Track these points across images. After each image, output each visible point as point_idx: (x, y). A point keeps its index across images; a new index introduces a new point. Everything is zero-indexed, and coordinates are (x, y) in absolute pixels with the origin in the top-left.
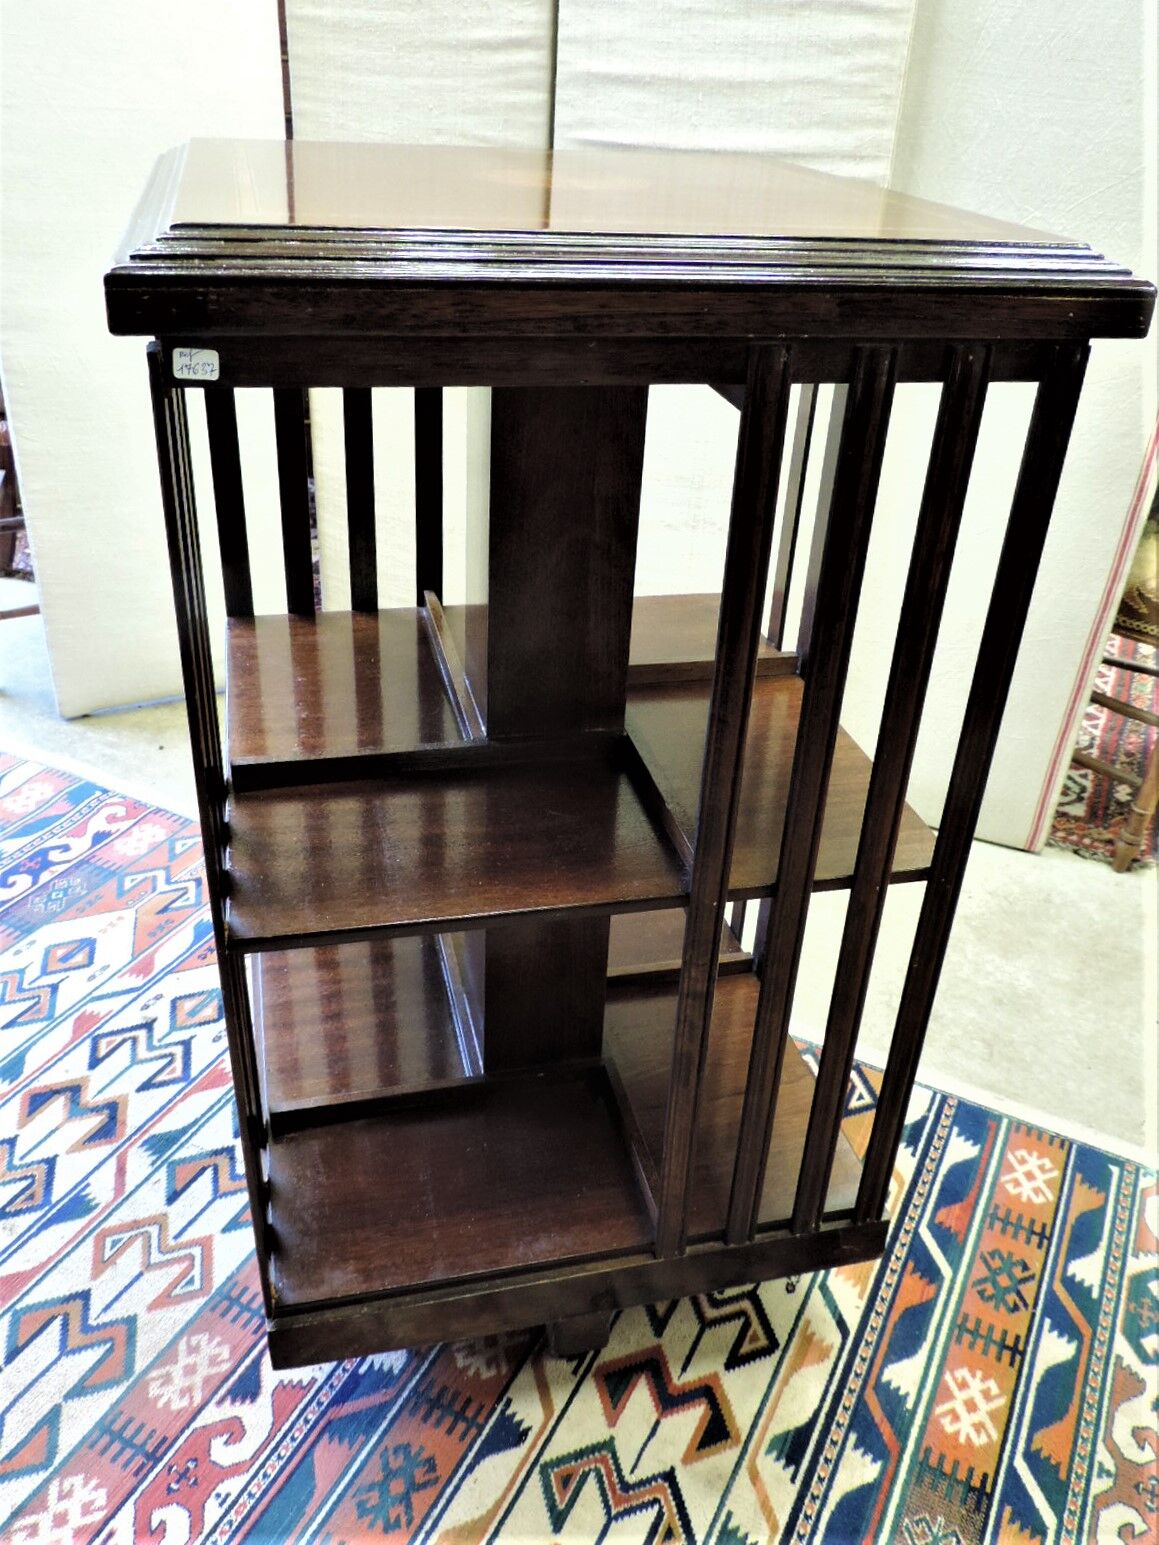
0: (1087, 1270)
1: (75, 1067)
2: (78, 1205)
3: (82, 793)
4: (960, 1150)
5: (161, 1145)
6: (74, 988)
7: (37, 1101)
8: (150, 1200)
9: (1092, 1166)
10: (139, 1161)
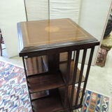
0: (99, 105)
1: (14, 93)
2: (16, 106)
3: (11, 66)
4: (88, 95)
5: (22, 100)
6: (13, 85)
7: (12, 96)
8: (22, 105)
9: (99, 96)
10: (21, 101)
